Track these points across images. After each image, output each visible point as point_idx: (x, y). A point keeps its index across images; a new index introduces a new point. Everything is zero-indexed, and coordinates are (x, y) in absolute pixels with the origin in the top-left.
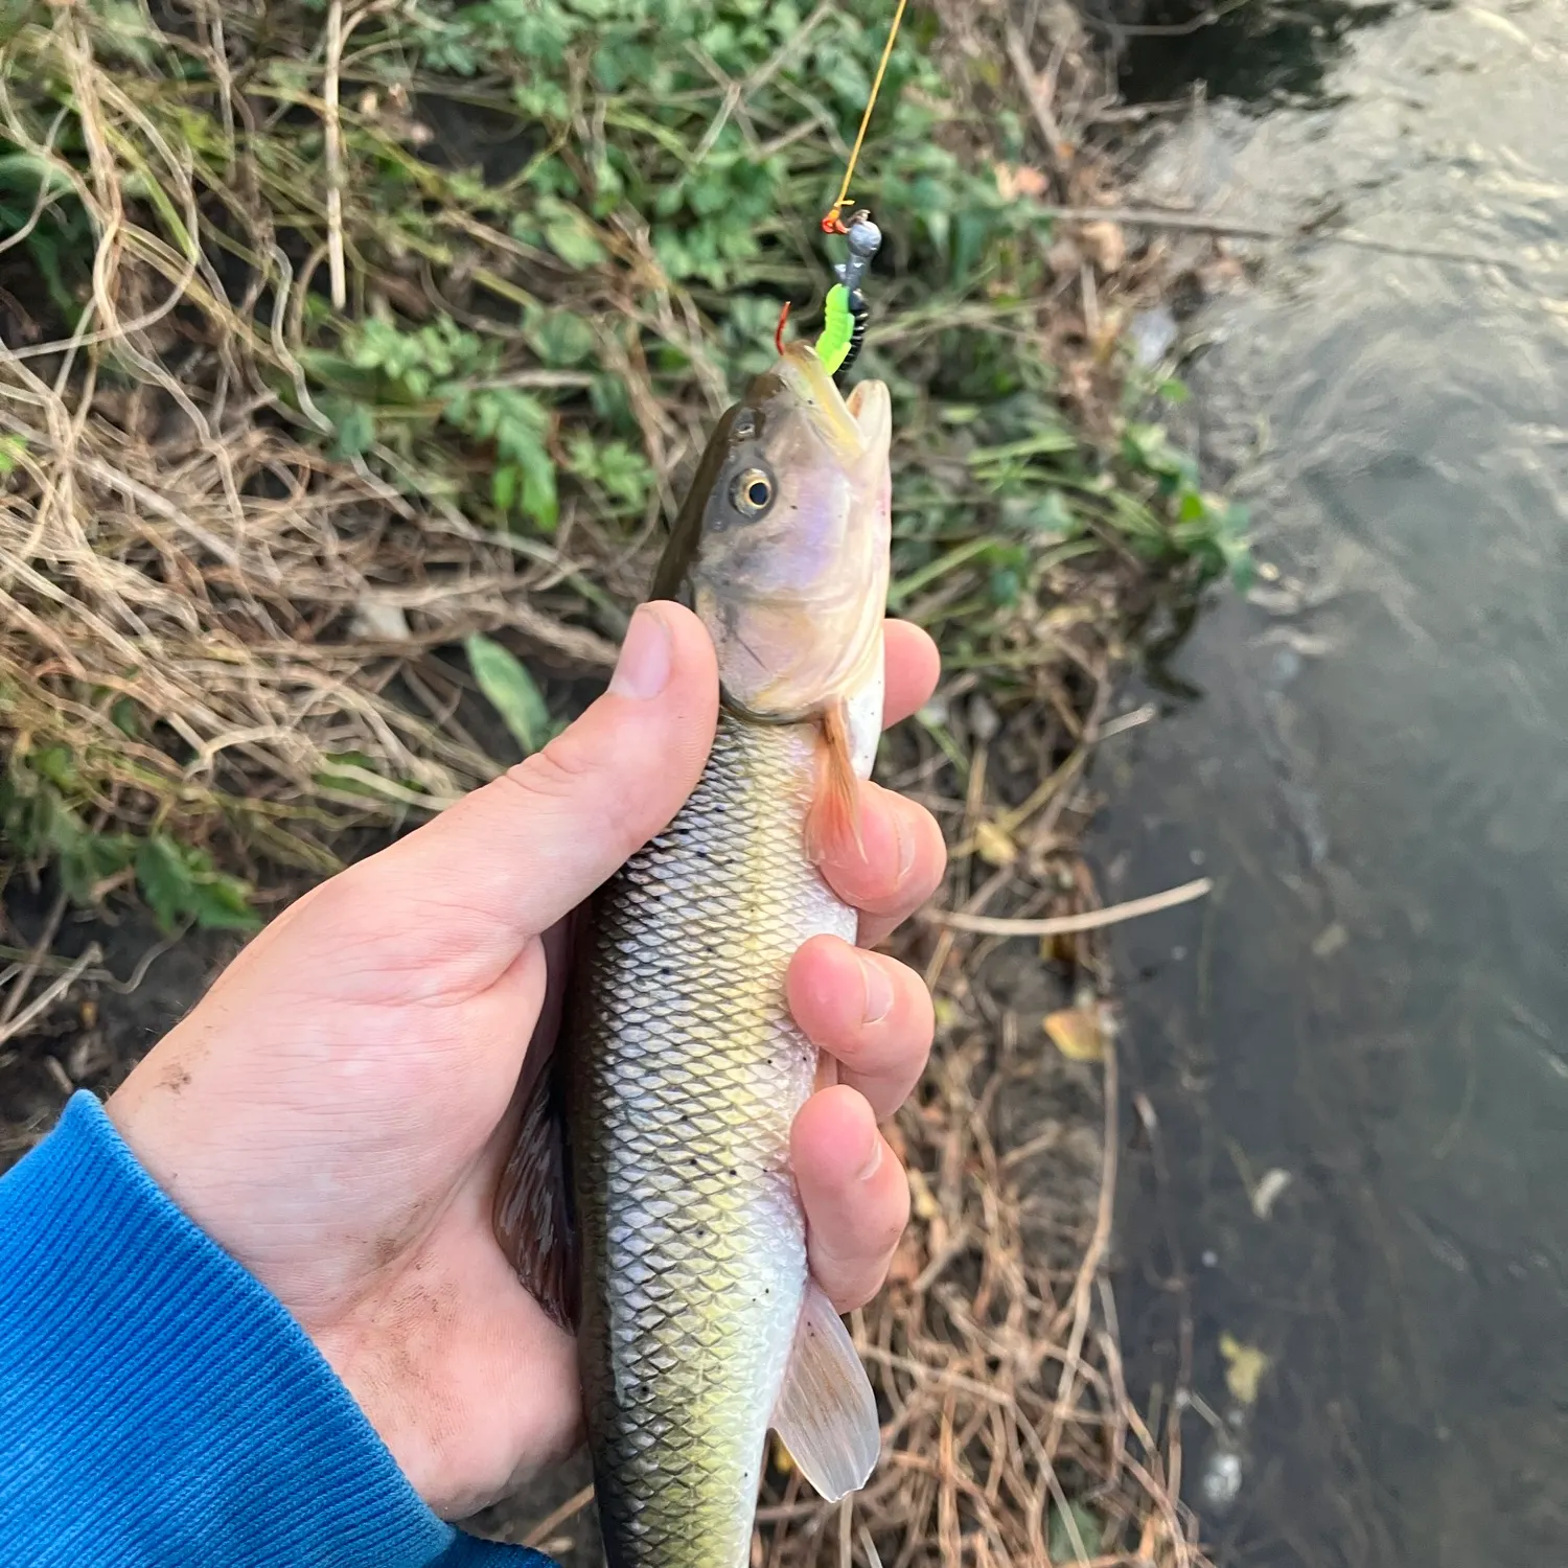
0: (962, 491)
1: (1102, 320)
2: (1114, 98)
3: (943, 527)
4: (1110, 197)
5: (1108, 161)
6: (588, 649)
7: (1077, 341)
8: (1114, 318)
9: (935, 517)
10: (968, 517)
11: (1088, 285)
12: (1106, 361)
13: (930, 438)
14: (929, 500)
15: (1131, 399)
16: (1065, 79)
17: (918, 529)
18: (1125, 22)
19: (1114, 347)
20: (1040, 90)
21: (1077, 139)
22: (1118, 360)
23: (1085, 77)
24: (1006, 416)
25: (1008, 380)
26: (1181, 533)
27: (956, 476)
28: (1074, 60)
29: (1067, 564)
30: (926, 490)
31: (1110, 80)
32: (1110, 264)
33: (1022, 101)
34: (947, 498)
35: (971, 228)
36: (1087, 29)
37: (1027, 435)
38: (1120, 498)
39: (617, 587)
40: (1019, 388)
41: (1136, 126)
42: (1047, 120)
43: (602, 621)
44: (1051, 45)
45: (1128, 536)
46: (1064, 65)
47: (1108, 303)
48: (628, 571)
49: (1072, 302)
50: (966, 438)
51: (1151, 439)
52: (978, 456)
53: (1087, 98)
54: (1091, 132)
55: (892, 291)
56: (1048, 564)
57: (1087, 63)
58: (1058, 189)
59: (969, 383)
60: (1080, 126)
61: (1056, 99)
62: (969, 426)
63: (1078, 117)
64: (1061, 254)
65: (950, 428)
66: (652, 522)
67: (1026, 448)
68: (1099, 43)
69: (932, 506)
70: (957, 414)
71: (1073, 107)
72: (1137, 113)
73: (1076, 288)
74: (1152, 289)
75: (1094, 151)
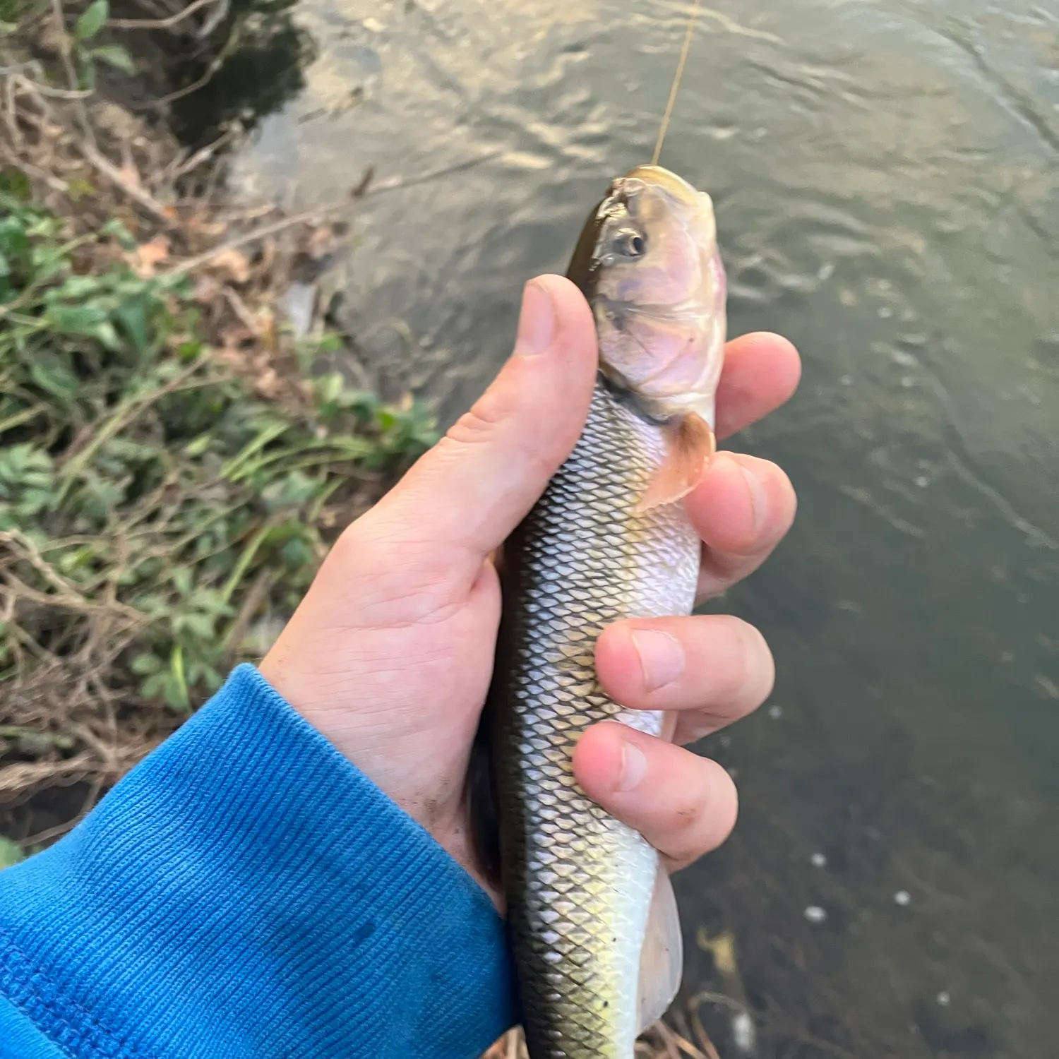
0: (231, 500)
1: (258, 319)
2: (182, 153)
3: (230, 534)
4: (217, 228)
5: (202, 203)
6: (25, 776)
7: (248, 343)
8: (265, 314)
9: (221, 528)
10: (243, 516)
11: (235, 299)
12: (276, 347)
13: (187, 475)
14: (210, 518)
15: (306, 364)
16: (141, 160)
17: (214, 543)
18: (161, 95)
19: (276, 333)
20: (127, 177)
21: (172, 197)
22: (284, 342)
23: (154, 151)
24: (231, 428)
25: (218, 402)
26: (388, 441)
27: (219, 492)
28: (140, 142)
29: (329, 503)
30: (205, 513)
31: (171, 141)
32: (242, 276)
33: (119, 194)
34: (222, 511)
35: (132, 317)
36: (137, 113)
37: (252, 435)
38: (338, 441)
39: (21, 717)
40: (228, 403)
41: (207, 165)
42: (144, 195)
43: (25, 747)
44: (117, 139)
45: (358, 462)
46: (134, 149)
47: (255, 305)
48: (23, 701)
49: (232, 319)
50: (213, 458)
51: (335, 387)
52: (227, 469)
53: (164, 164)
54: (180, 188)
55: (102, 386)
56: (316, 511)
57: (151, 139)
58: (180, 243)
59: (193, 419)
60: (169, 187)
61: (143, 176)
62: (210, 449)
63: (165, 181)
64: (206, 289)
65: (197, 459)
66: (19, 654)
67: (256, 445)
68: (152, 119)
69: (216, 521)
70: (196, 446)
71: (157, 176)
72: (204, 154)
73: (228, 306)
74: (280, 277)
75: (188, 200)
